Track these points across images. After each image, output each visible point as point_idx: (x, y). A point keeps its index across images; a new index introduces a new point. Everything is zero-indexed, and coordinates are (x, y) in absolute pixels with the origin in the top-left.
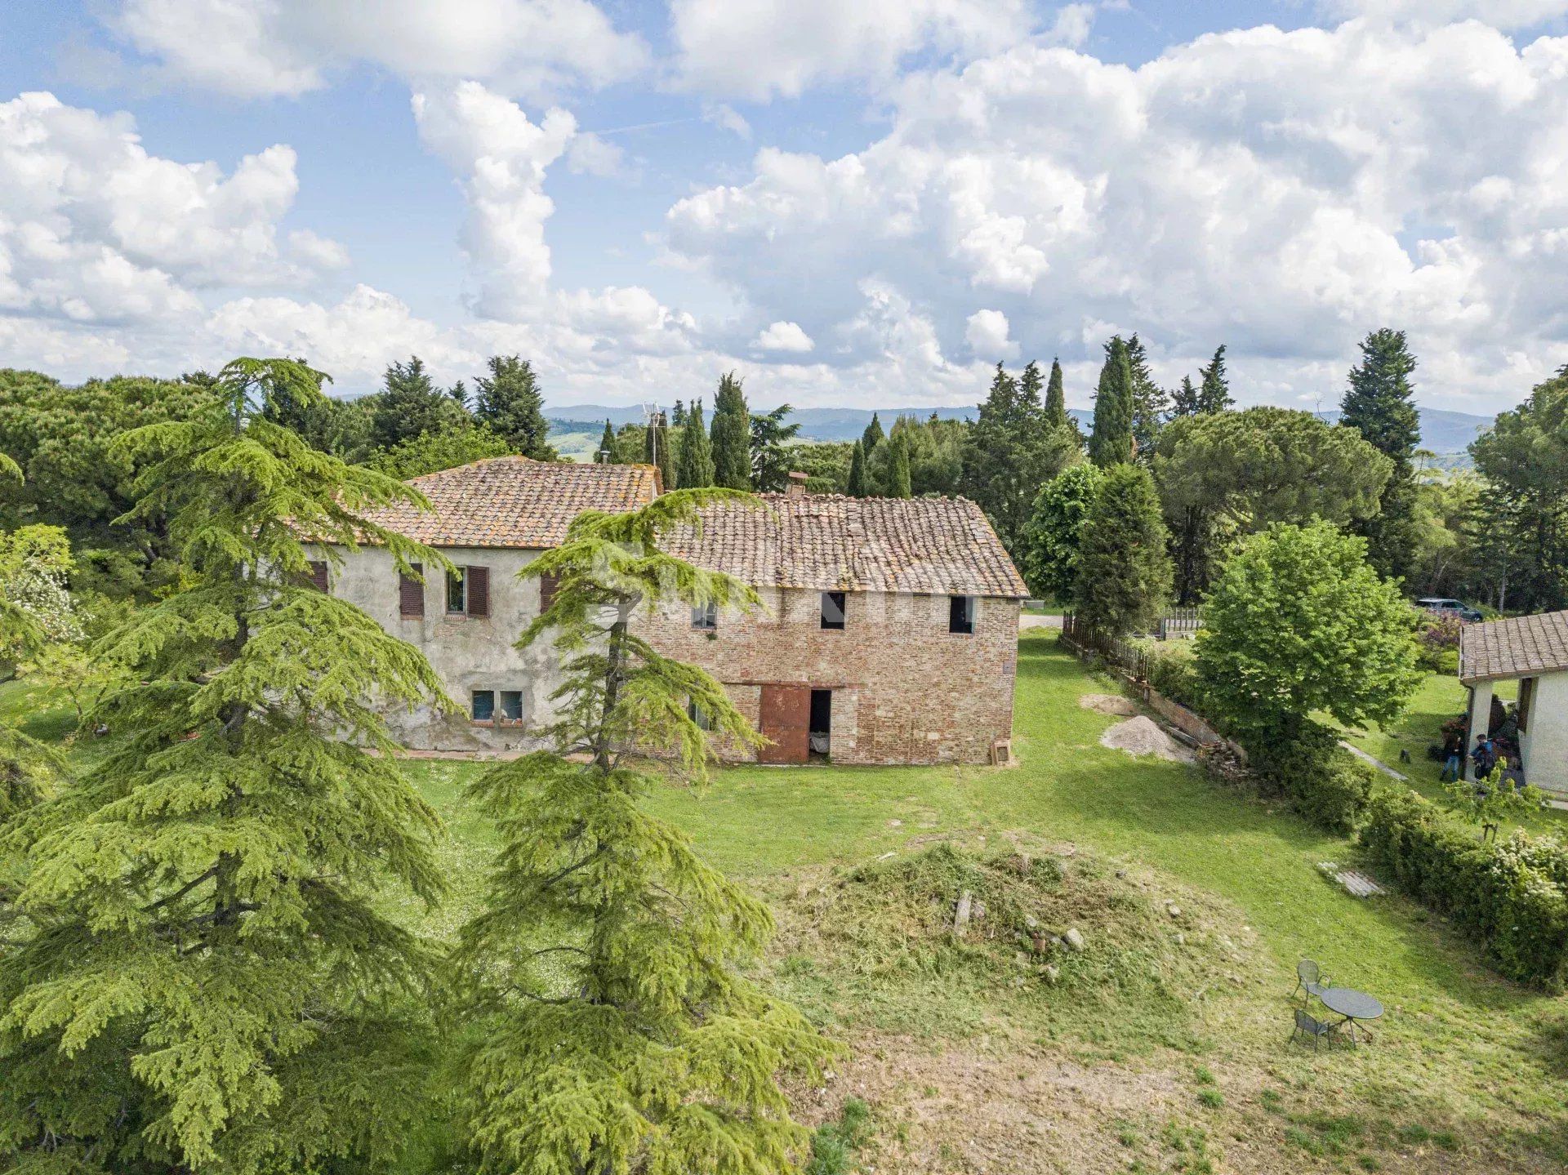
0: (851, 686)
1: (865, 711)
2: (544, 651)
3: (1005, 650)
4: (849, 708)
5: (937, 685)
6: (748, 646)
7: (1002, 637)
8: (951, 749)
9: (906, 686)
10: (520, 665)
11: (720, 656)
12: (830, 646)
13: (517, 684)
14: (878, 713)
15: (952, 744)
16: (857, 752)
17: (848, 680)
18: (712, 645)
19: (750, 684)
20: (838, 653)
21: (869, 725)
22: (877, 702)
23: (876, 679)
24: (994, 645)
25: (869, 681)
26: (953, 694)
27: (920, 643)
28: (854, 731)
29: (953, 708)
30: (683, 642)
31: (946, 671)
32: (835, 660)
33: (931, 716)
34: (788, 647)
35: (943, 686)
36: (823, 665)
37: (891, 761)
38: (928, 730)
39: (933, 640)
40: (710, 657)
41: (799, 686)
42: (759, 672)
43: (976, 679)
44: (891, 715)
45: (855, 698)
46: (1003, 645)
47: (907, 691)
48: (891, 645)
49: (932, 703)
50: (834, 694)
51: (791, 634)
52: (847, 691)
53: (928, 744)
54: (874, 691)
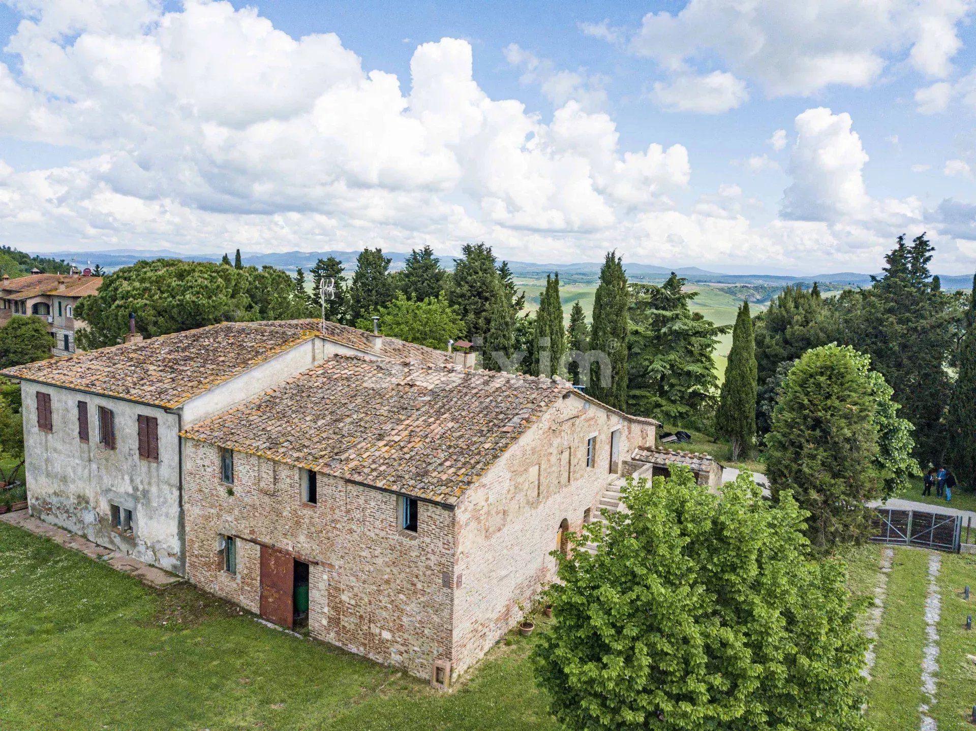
0: (323, 564)
1: (334, 591)
2: (142, 482)
3: (443, 560)
4: (322, 586)
5: (387, 582)
6: (253, 507)
7: (440, 545)
8: (401, 654)
9: (364, 577)
10: (130, 491)
11: (236, 512)
12: (307, 521)
13: (129, 505)
14: (344, 597)
15: (403, 649)
16: (328, 630)
17: (320, 558)
18: (231, 499)
19: (254, 541)
20: (313, 529)
21: (338, 607)
22: (342, 587)
23: (342, 562)
24: (434, 553)
25: (337, 563)
26: (401, 596)
27: (373, 535)
28: (326, 610)
29: (402, 611)
30: (214, 492)
31: (395, 571)
32: (310, 536)
33: (385, 614)
34: (279, 514)
35: (393, 585)
36: (302, 538)
37: (354, 650)
38: (382, 628)
39: (383, 534)
40: (230, 511)
41: (287, 553)
42: (261, 534)
43: (419, 586)
44: (353, 602)
45: (325, 577)
46: (443, 555)
47: (364, 582)
48: (351, 531)
49: (385, 601)
50: (311, 569)
51: (279, 502)
52: (320, 568)
53: (382, 641)
54: (339, 574)
